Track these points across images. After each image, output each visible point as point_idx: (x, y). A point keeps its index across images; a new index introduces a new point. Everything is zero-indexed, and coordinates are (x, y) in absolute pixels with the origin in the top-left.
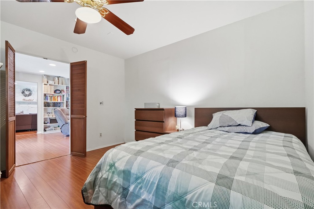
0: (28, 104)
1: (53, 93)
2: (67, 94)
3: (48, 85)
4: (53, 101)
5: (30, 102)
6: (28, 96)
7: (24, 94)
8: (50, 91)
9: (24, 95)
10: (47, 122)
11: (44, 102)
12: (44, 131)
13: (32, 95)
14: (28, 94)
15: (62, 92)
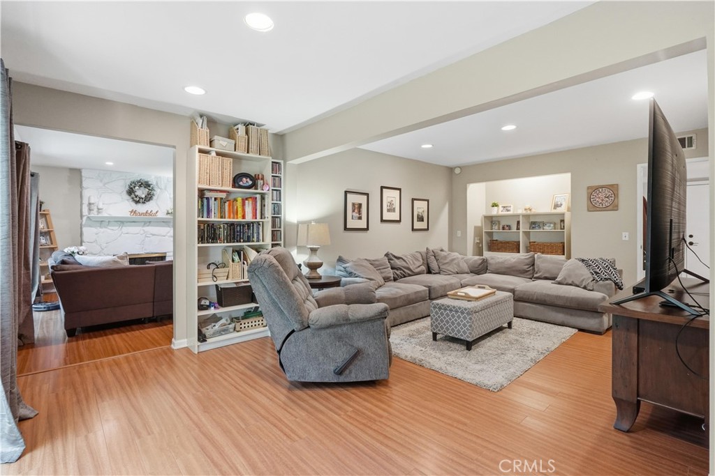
0: (143, 226)
1: (230, 188)
2: (275, 192)
3: (214, 154)
4: (227, 220)
5: (150, 220)
6: (144, 203)
7: (133, 196)
8: (220, 179)
9: (133, 198)
10: (208, 303)
11: (199, 222)
12: (199, 340)
13: (154, 198)
14: (143, 196)
15: (260, 182)
